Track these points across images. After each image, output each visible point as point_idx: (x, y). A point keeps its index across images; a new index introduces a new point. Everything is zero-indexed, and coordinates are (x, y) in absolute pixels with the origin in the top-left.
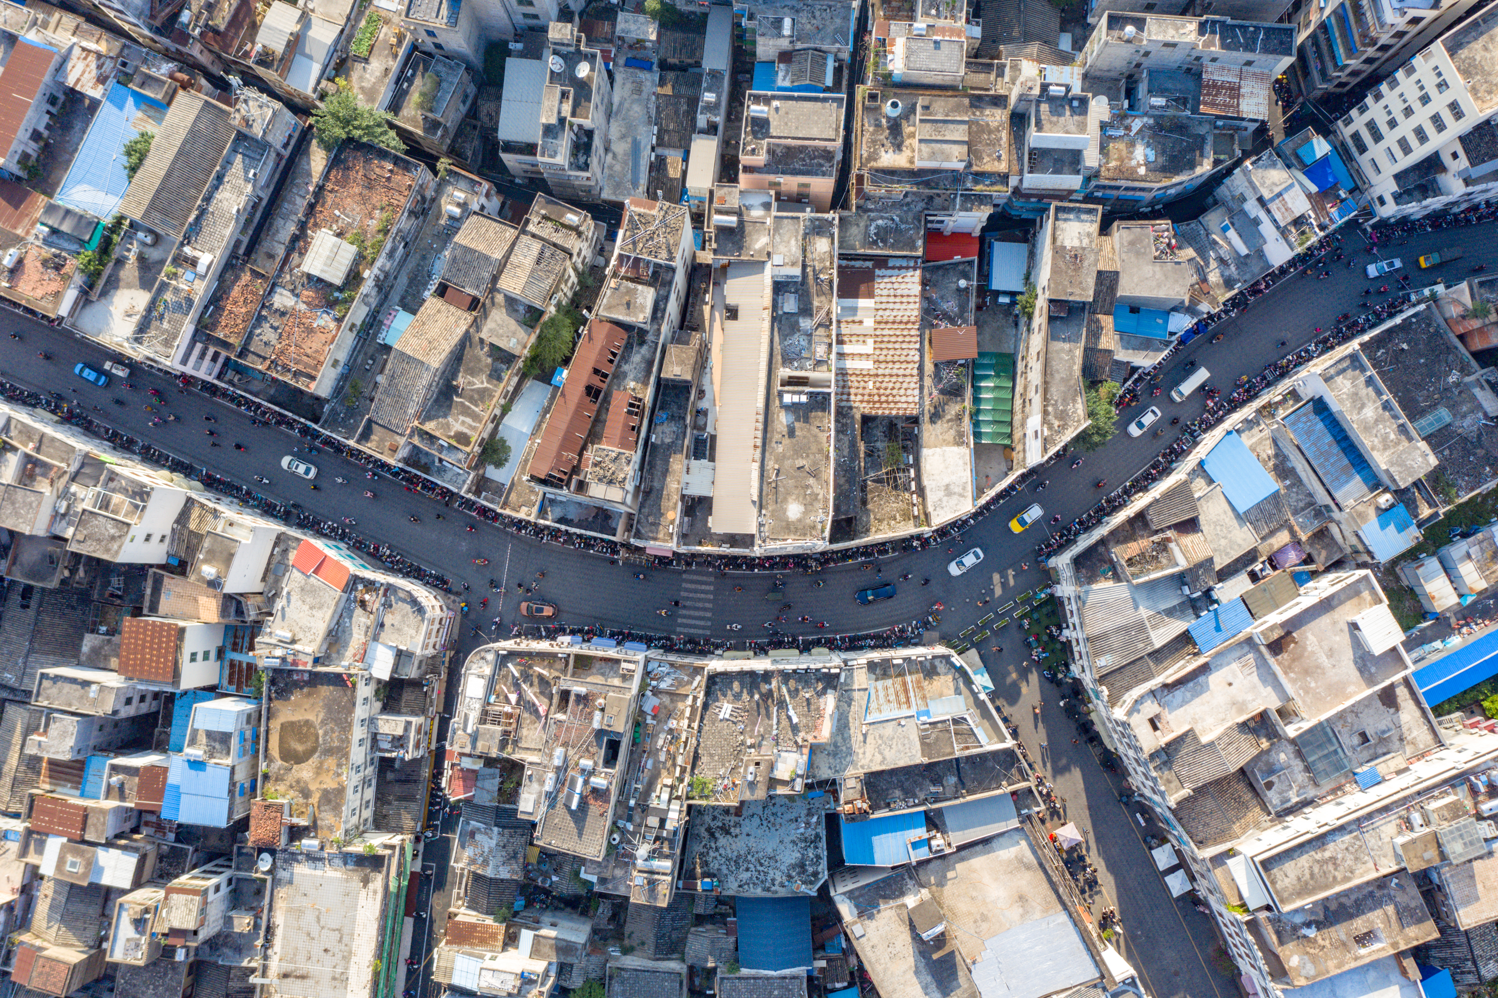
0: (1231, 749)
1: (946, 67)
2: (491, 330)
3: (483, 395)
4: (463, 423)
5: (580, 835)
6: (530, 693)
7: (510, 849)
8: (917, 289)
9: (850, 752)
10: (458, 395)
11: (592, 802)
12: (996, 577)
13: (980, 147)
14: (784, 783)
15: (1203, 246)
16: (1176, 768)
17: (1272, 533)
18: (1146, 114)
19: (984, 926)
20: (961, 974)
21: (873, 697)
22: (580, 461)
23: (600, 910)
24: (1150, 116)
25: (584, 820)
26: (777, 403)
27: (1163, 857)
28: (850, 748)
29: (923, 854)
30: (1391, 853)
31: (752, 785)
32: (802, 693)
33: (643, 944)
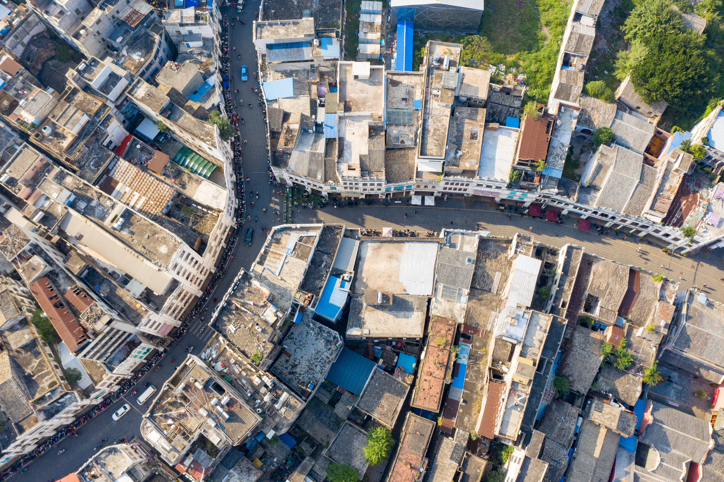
0: (376, 145)
1: (44, 101)
2: (15, 344)
3: (41, 365)
4: (46, 380)
5: (243, 423)
6: (174, 413)
7: (245, 469)
8: (127, 163)
9: (285, 290)
10: (33, 376)
11: (232, 409)
12: (272, 205)
13: (87, 108)
14: (277, 321)
15: (190, 56)
16: (373, 170)
17: (310, 90)
18: (123, 47)
19: (393, 278)
20: (407, 298)
21: (270, 268)
22: (83, 327)
23: (304, 448)
24: (125, 45)
25: (238, 417)
26: (117, 232)
27: (416, 201)
28: (284, 289)
29: (348, 286)
30: (444, 108)
31: (264, 331)
32: (245, 293)
33: (328, 436)
